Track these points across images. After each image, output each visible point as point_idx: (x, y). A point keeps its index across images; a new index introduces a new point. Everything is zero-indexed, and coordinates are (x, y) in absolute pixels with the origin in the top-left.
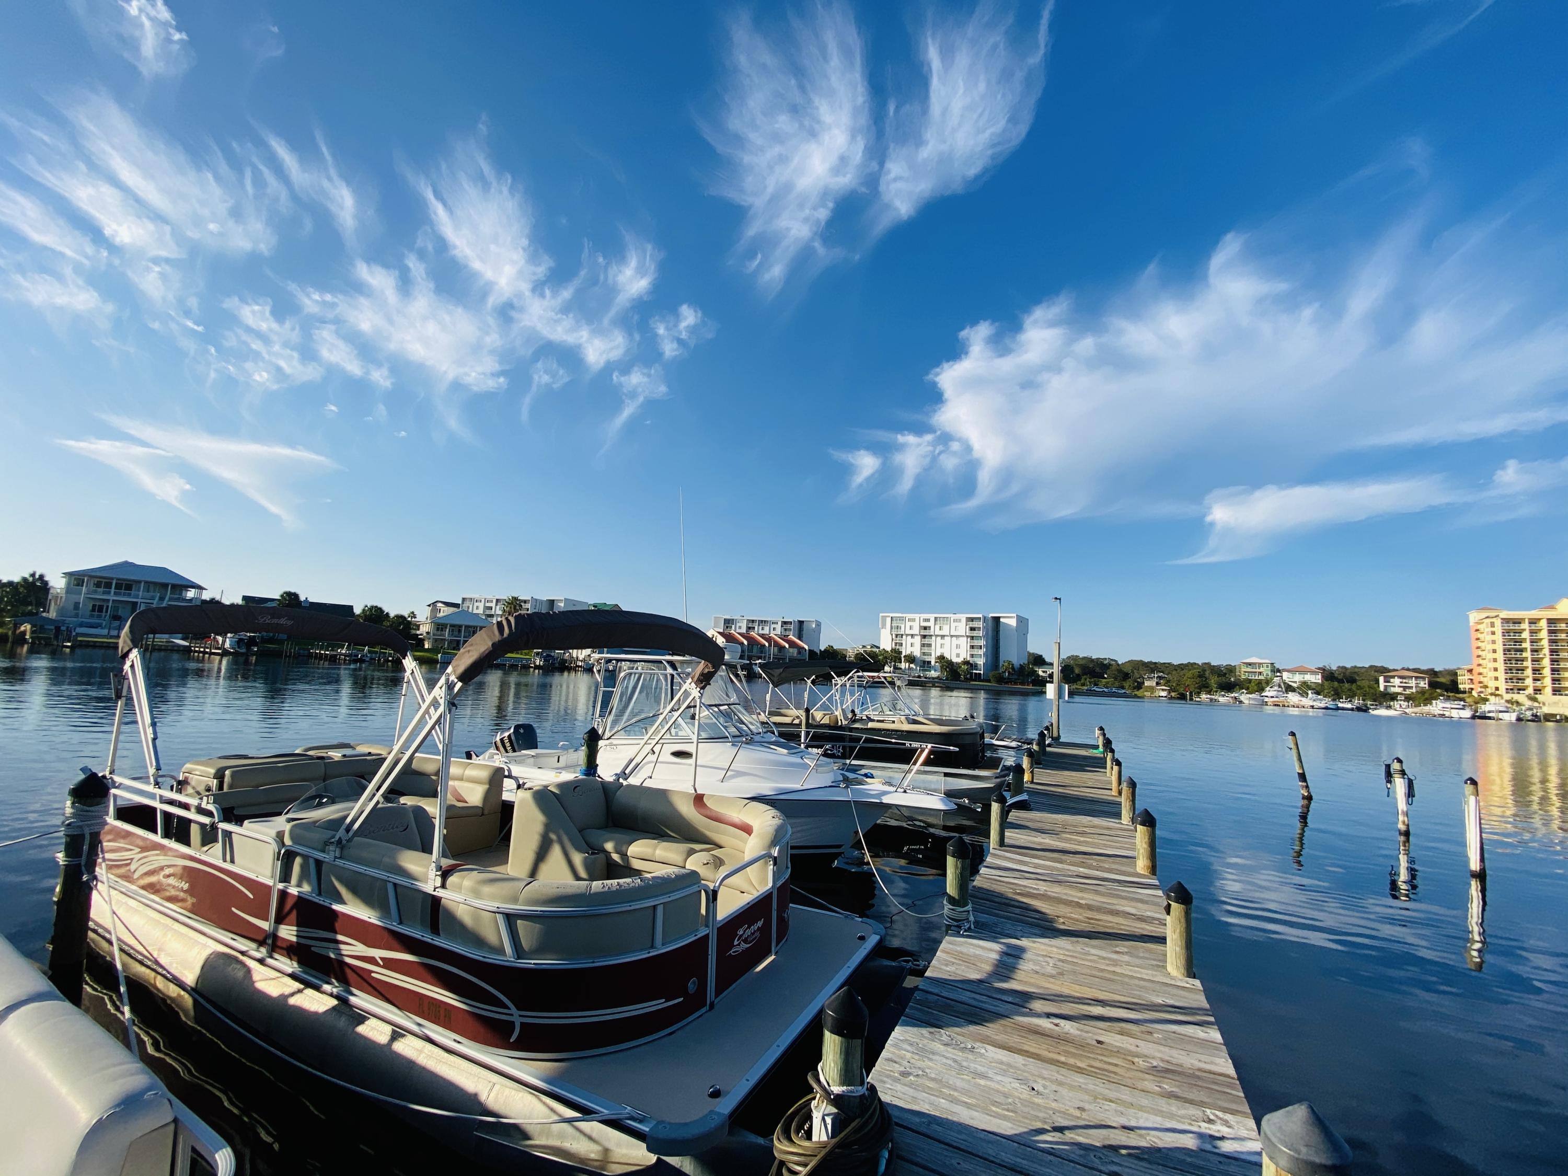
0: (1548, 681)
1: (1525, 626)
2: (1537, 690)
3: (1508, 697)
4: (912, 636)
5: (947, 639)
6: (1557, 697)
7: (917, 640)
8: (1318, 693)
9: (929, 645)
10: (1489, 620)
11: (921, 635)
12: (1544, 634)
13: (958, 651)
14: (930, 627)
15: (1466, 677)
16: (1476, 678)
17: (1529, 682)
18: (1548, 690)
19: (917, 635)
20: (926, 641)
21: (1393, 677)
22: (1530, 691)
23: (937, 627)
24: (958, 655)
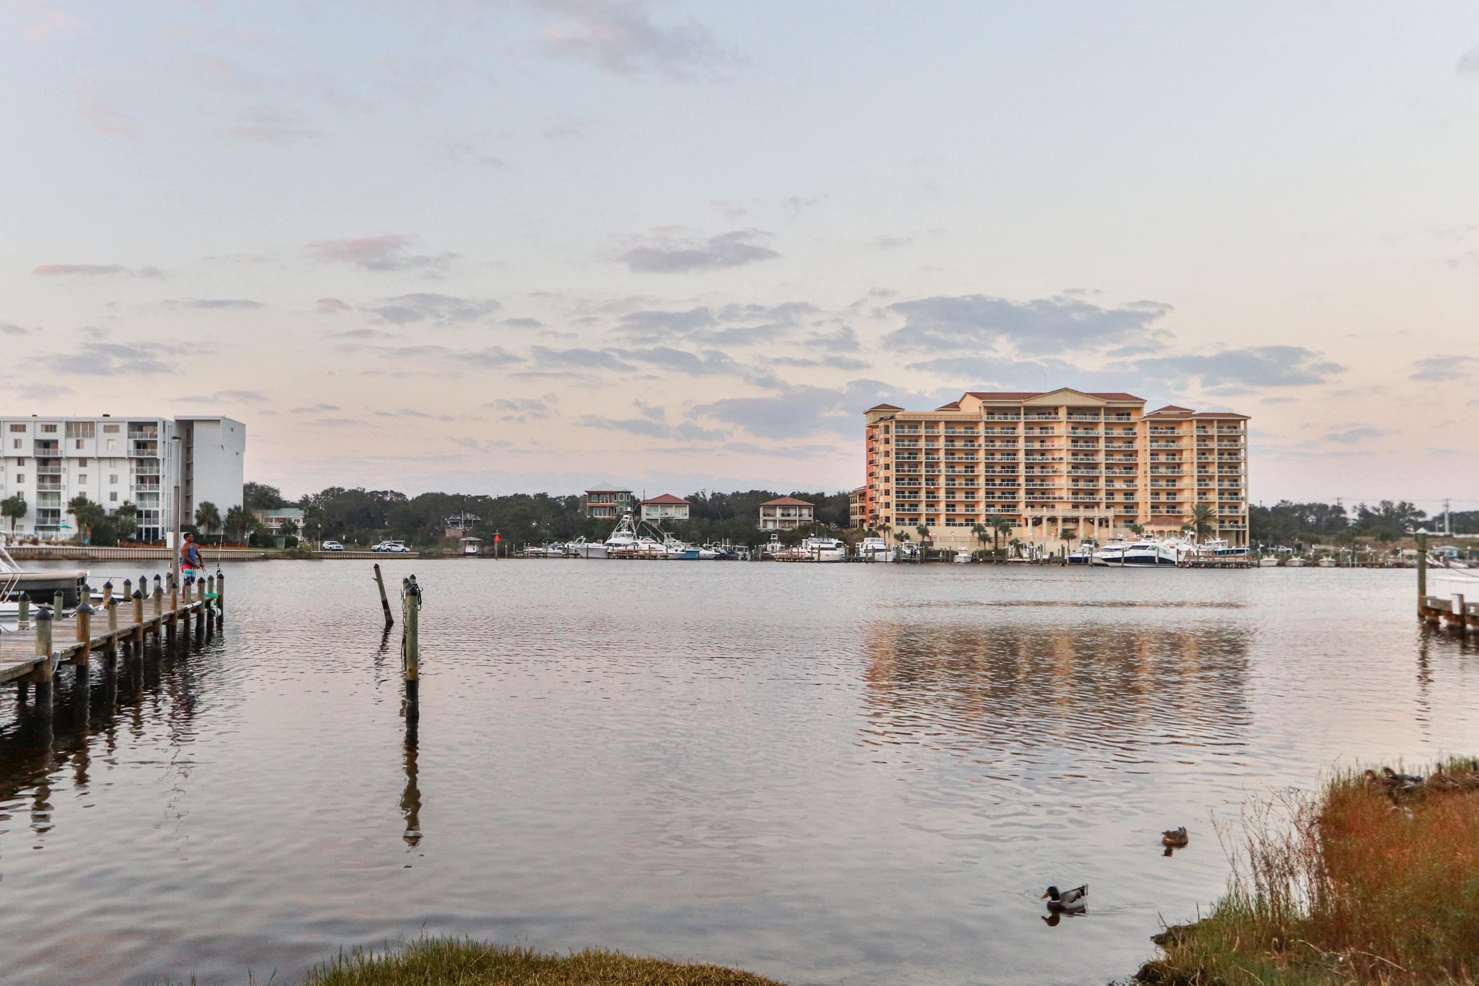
0: (942, 507)
1: (922, 431)
2: (931, 520)
3: (897, 530)
4: (20, 461)
5: (91, 468)
6: (951, 528)
7: (31, 470)
8: (676, 536)
9: (56, 479)
10: (881, 424)
11: (38, 459)
12: (941, 444)
13: (114, 488)
14: (56, 442)
15: (857, 505)
16: (869, 505)
17: (922, 509)
18: (943, 519)
19: (30, 458)
20: (49, 471)
21: (774, 507)
22: (923, 521)
23: (72, 442)
24: (114, 496)
